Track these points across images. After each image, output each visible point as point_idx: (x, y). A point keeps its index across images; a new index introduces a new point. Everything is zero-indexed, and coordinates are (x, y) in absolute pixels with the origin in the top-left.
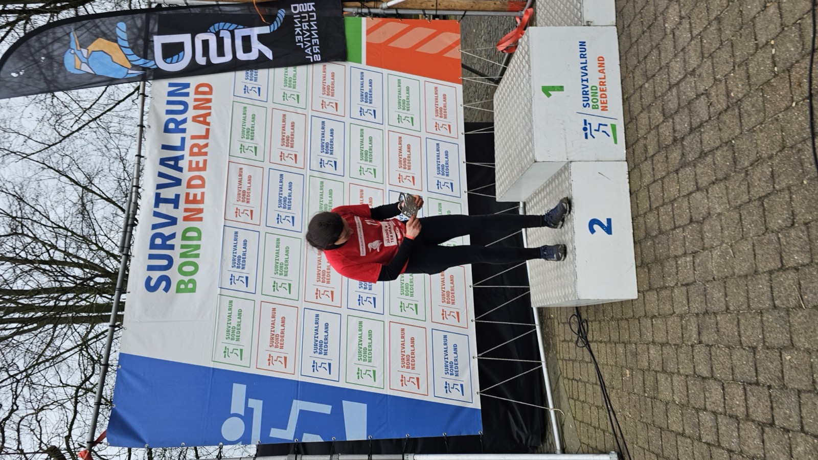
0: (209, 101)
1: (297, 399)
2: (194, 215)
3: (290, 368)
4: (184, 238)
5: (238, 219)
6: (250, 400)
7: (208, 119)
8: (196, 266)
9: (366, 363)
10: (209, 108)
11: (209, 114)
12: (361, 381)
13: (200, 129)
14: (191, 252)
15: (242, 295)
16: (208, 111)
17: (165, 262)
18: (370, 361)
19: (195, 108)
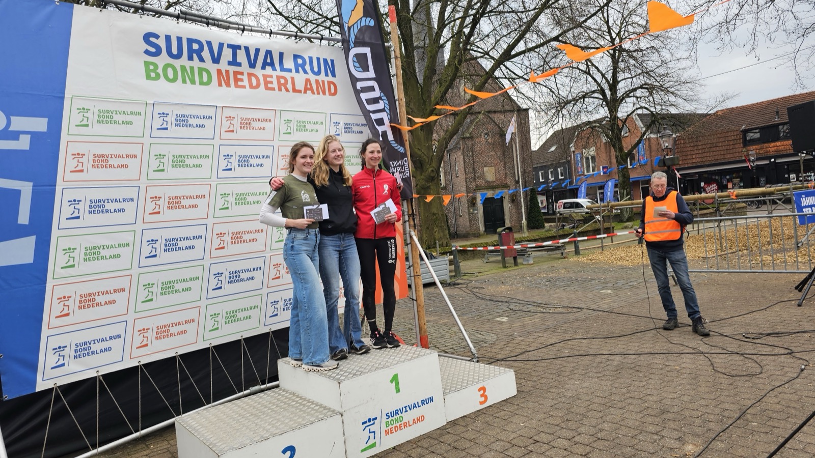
0: (324, 93)
1: (33, 186)
2: (224, 79)
3: (70, 176)
4: (201, 70)
5: (224, 120)
6: (29, 136)
7: (309, 92)
8: (174, 80)
9: (83, 256)
10: (318, 93)
11: (313, 93)
12: (60, 253)
13: (300, 85)
14: (188, 77)
15: (148, 124)
16: (316, 92)
17: (175, 51)
18: (85, 260)
19: (317, 81)
